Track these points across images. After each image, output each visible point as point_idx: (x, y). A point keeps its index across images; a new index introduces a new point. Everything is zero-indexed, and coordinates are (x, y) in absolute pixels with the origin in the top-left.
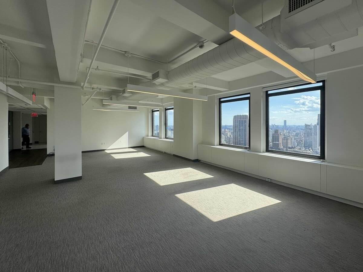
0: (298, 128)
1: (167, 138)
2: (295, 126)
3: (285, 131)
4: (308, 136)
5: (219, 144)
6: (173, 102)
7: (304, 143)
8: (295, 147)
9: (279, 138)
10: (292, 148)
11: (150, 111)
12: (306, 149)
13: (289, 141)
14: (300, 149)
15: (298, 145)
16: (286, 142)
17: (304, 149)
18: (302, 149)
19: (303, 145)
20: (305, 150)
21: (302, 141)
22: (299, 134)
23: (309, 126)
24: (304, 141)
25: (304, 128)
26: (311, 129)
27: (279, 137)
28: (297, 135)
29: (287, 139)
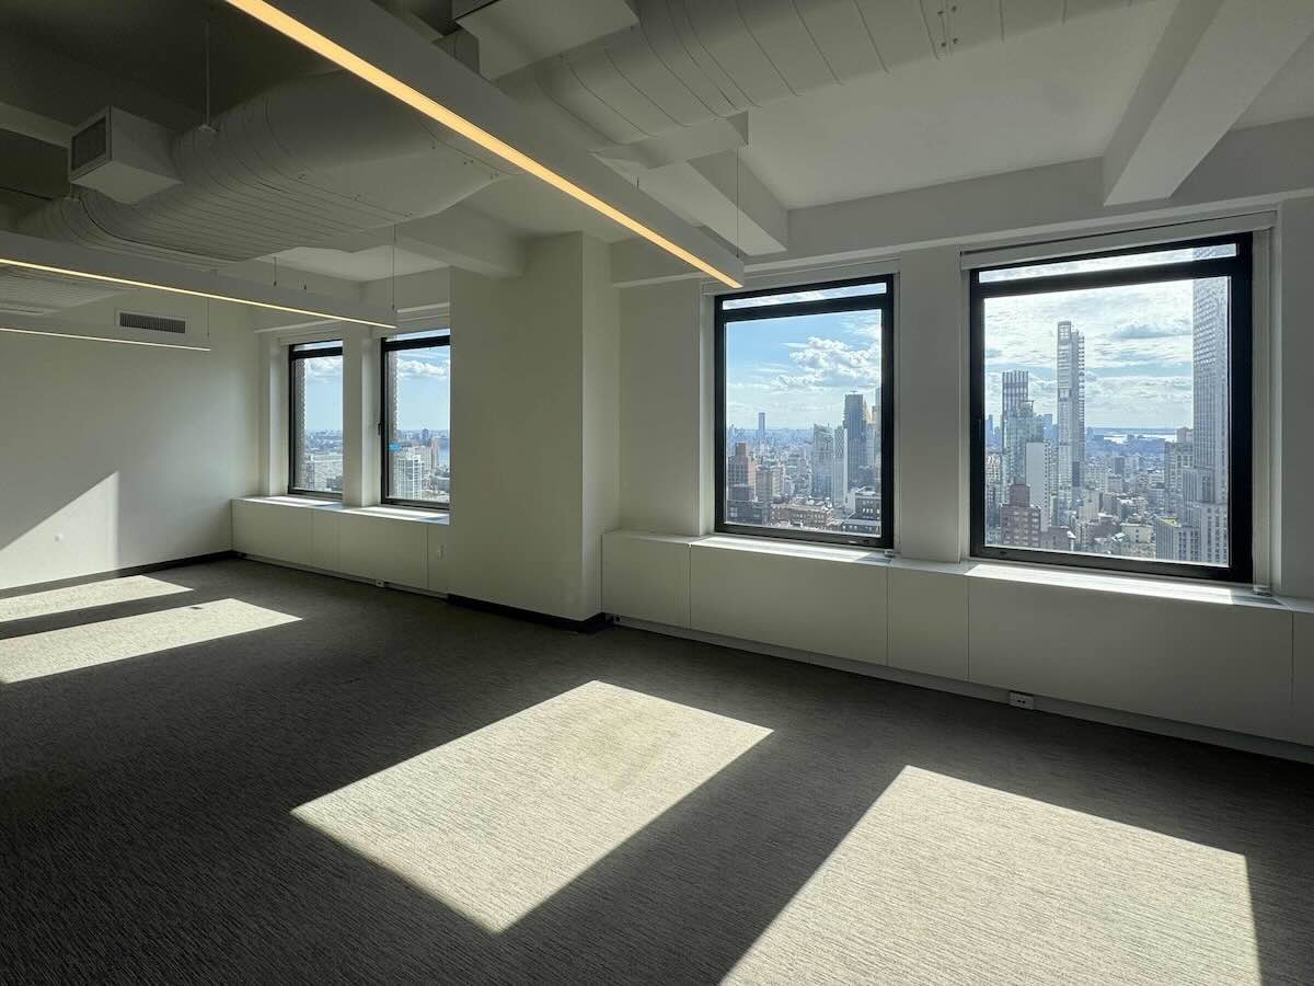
0: (795, 436)
1: (394, 503)
2: (787, 430)
3: (762, 447)
4: (821, 458)
5: (712, 527)
6: (448, 304)
7: (813, 483)
8: (789, 498)
9: (747, 472)
10: (783, 500)
11: (274, 350)
12: (816, 501)
13: (774, 479)
14: (803, 503)
15: (796, 492)
16: (768, 481)
17: (812, 502)
18: (808, 502)
19: (809, 490)
20: (814, 505)
21: (807, 478)
22: (798, 456)
23: (824, 430)
24: (813, 479)
25: (810, 437)
26: (828, 440)
27: (746, 467)
28: (795, 456)
29: (769, 475)
